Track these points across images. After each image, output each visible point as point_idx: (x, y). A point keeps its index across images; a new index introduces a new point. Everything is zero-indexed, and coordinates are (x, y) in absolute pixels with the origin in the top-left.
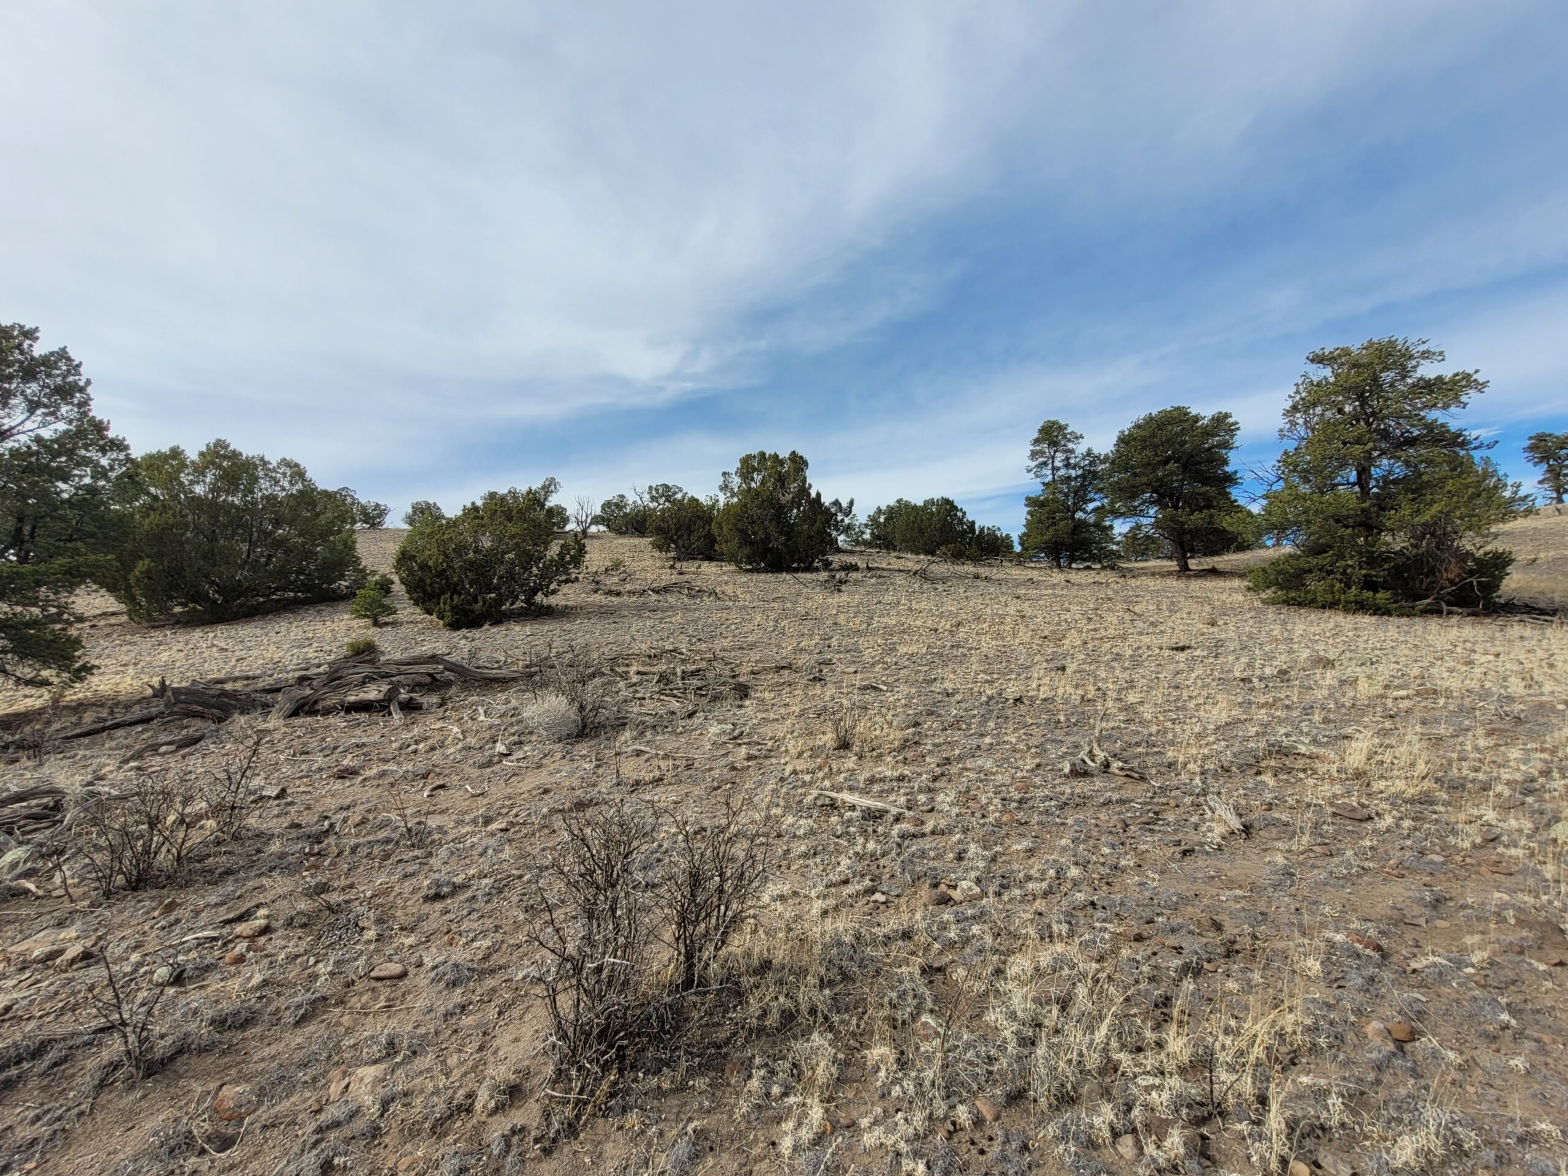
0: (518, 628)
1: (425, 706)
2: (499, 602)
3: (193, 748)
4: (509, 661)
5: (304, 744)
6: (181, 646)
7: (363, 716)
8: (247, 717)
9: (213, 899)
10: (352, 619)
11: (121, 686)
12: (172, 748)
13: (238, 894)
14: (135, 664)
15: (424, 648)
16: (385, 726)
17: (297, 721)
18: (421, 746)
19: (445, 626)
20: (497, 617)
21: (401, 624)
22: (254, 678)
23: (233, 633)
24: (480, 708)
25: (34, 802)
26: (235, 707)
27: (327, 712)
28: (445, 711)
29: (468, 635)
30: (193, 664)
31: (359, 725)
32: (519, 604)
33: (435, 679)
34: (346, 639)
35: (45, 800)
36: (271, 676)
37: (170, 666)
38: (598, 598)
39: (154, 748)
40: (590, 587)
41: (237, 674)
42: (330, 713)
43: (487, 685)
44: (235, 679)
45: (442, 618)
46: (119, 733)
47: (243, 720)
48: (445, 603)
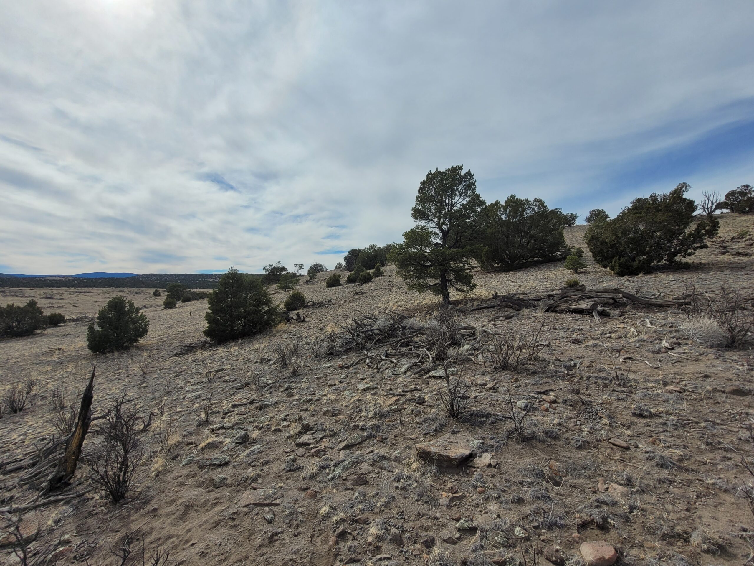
0: (663, 276)
1: (612, 315)
2: (650, 260)
3: (511, 320)
4: (662, 295)
5: (554, 325)
6: (498, 280)
7: (579, 316)
8: (528, 310)
9: (531, 382)
10: (564, 270)
11: (482, 294)
12: (504, 319)
13: (540, 382)
14: (485, 286)
15: (604, 285)
16: (591, 322)
17: (549, 314)
18: (613, 335)
19: (614, 274)
20: (649, 270)
21: (589, 273)
22: (527, 294)
23: (515, 275)
24: (647, 320)
25: (468, 331)
26: (524, 306)
27: (561, 312)
28: (624, 319)
29: (630, 279)
30: (503, 287)
31: (578, 320)
32: (663, 262)
33: (616, 301)
34: (562, 279)
35: (470, 330)
36: (533, 294)
37: (495, 287)
38: (727, 258)
39: (498, 317)
40: (718, 250)
41: (520, 292)
42: (562, 312)
43: (649, 307)
44: (520, 294)
45: (613, 270)
46: (486, 310)
47: (527, 311)
48: (615, 262)
